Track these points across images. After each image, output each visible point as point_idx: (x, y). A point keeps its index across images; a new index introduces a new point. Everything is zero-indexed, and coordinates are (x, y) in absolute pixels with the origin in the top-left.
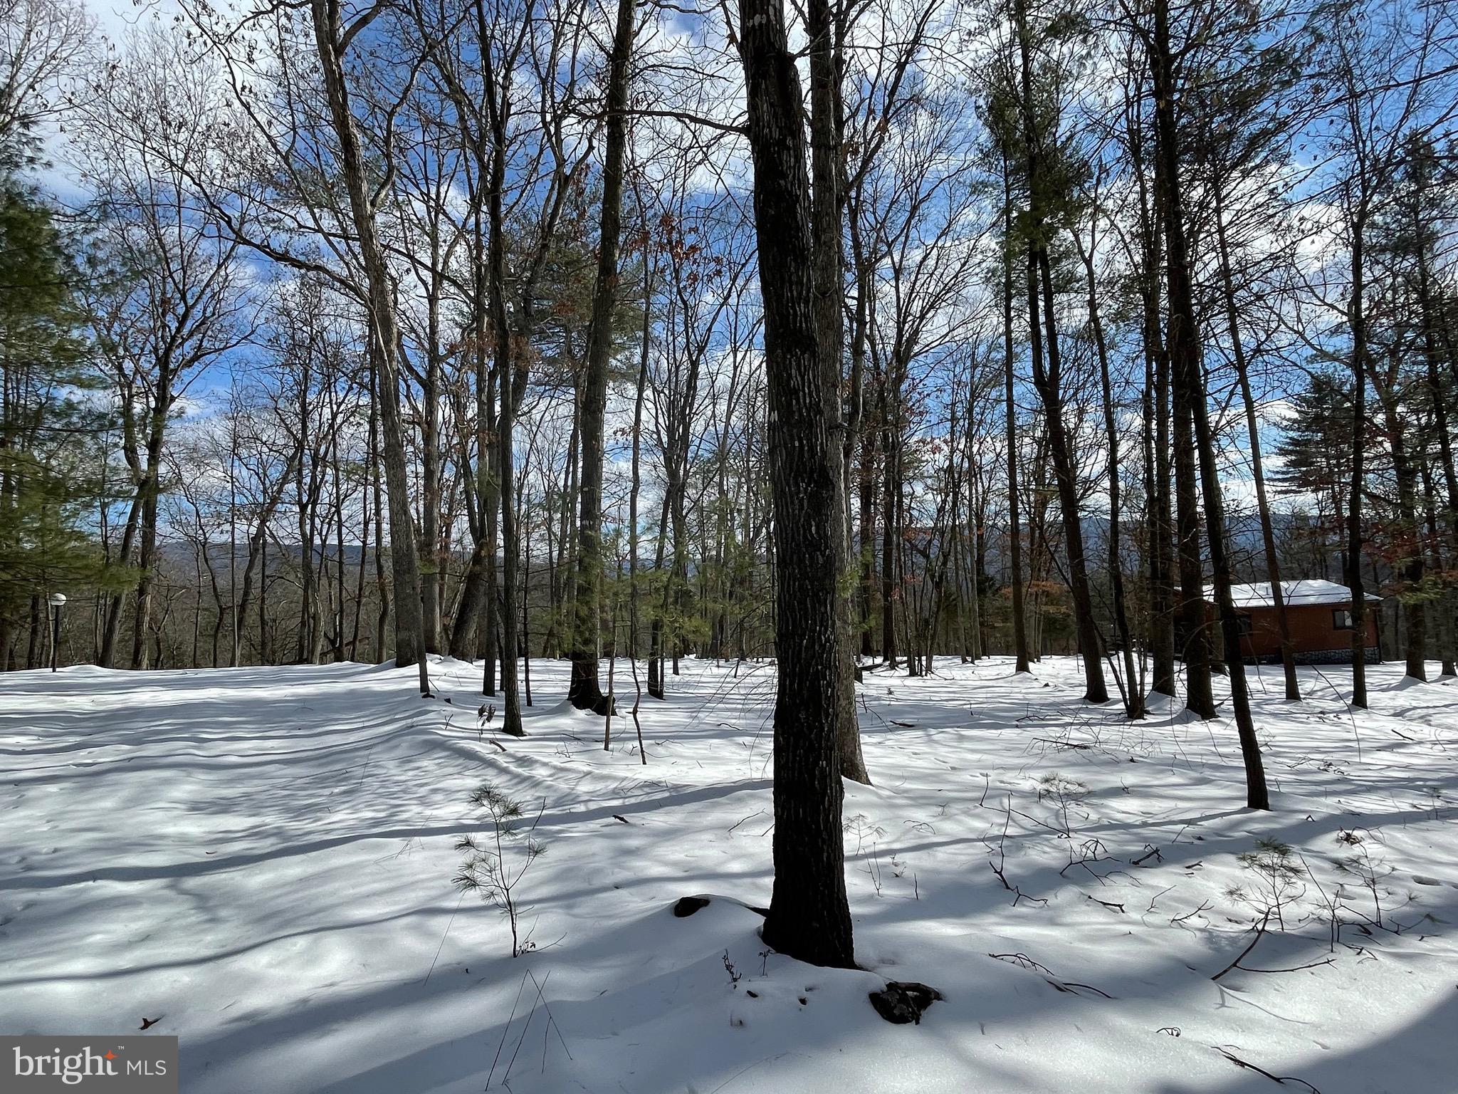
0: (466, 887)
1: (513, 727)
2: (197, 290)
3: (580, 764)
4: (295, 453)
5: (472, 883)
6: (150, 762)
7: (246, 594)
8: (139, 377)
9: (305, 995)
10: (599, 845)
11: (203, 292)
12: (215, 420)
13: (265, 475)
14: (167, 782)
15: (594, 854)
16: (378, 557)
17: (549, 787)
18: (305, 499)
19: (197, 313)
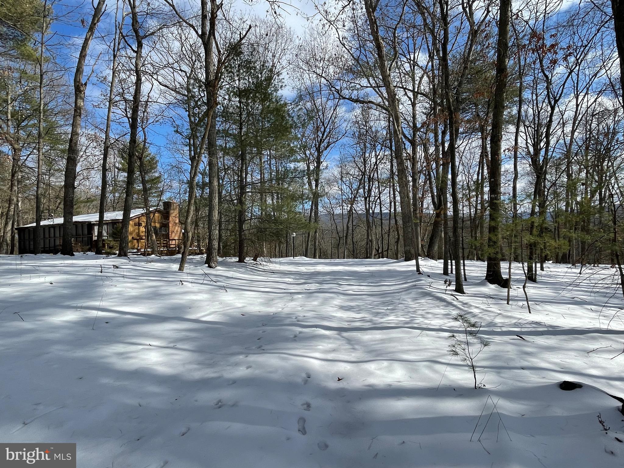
0: (454, 354)
1: (459, 289)
2: (327, 121)
3: (495, 309)
4: (362, 177)
5: (456, 354)
6: (325, 290)
7: (347, 232)
8: (311, 156)
9: (390, 383)
10: (509, 348)
11: (329, 121)
12: (334, 168)
13: (352, 187)
14: (332, 298)
15: (508, 352)
16: (395, 216)
17: (481, 318)
18: (366, 196)
19: (328, 130)
